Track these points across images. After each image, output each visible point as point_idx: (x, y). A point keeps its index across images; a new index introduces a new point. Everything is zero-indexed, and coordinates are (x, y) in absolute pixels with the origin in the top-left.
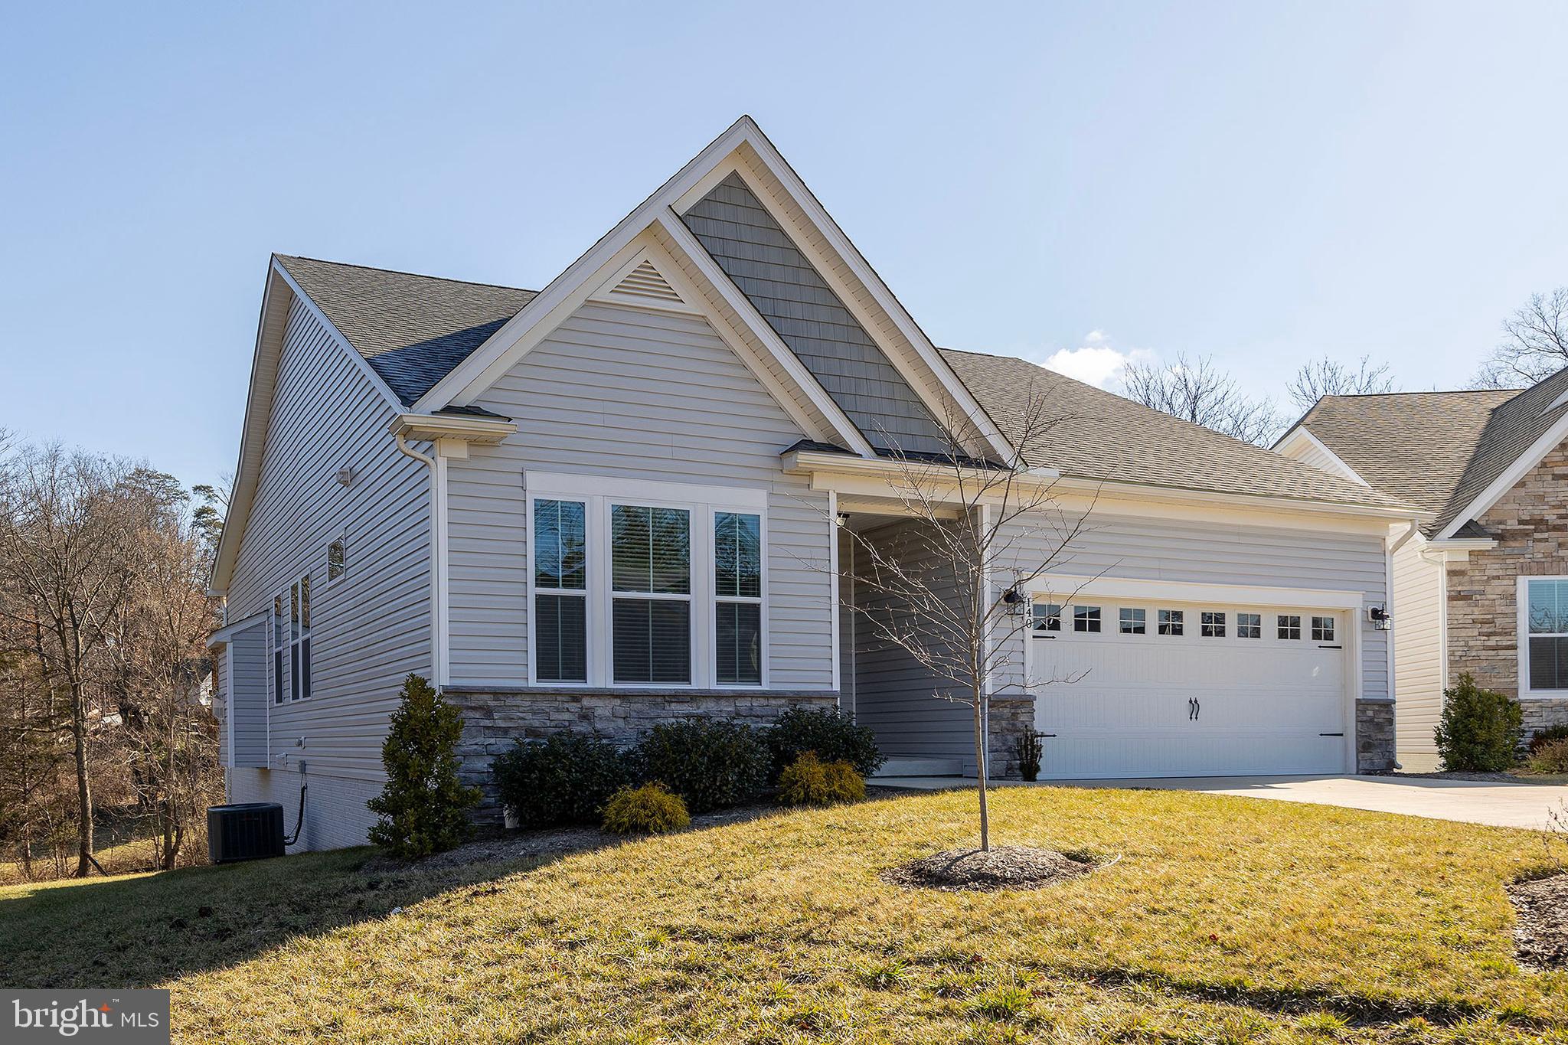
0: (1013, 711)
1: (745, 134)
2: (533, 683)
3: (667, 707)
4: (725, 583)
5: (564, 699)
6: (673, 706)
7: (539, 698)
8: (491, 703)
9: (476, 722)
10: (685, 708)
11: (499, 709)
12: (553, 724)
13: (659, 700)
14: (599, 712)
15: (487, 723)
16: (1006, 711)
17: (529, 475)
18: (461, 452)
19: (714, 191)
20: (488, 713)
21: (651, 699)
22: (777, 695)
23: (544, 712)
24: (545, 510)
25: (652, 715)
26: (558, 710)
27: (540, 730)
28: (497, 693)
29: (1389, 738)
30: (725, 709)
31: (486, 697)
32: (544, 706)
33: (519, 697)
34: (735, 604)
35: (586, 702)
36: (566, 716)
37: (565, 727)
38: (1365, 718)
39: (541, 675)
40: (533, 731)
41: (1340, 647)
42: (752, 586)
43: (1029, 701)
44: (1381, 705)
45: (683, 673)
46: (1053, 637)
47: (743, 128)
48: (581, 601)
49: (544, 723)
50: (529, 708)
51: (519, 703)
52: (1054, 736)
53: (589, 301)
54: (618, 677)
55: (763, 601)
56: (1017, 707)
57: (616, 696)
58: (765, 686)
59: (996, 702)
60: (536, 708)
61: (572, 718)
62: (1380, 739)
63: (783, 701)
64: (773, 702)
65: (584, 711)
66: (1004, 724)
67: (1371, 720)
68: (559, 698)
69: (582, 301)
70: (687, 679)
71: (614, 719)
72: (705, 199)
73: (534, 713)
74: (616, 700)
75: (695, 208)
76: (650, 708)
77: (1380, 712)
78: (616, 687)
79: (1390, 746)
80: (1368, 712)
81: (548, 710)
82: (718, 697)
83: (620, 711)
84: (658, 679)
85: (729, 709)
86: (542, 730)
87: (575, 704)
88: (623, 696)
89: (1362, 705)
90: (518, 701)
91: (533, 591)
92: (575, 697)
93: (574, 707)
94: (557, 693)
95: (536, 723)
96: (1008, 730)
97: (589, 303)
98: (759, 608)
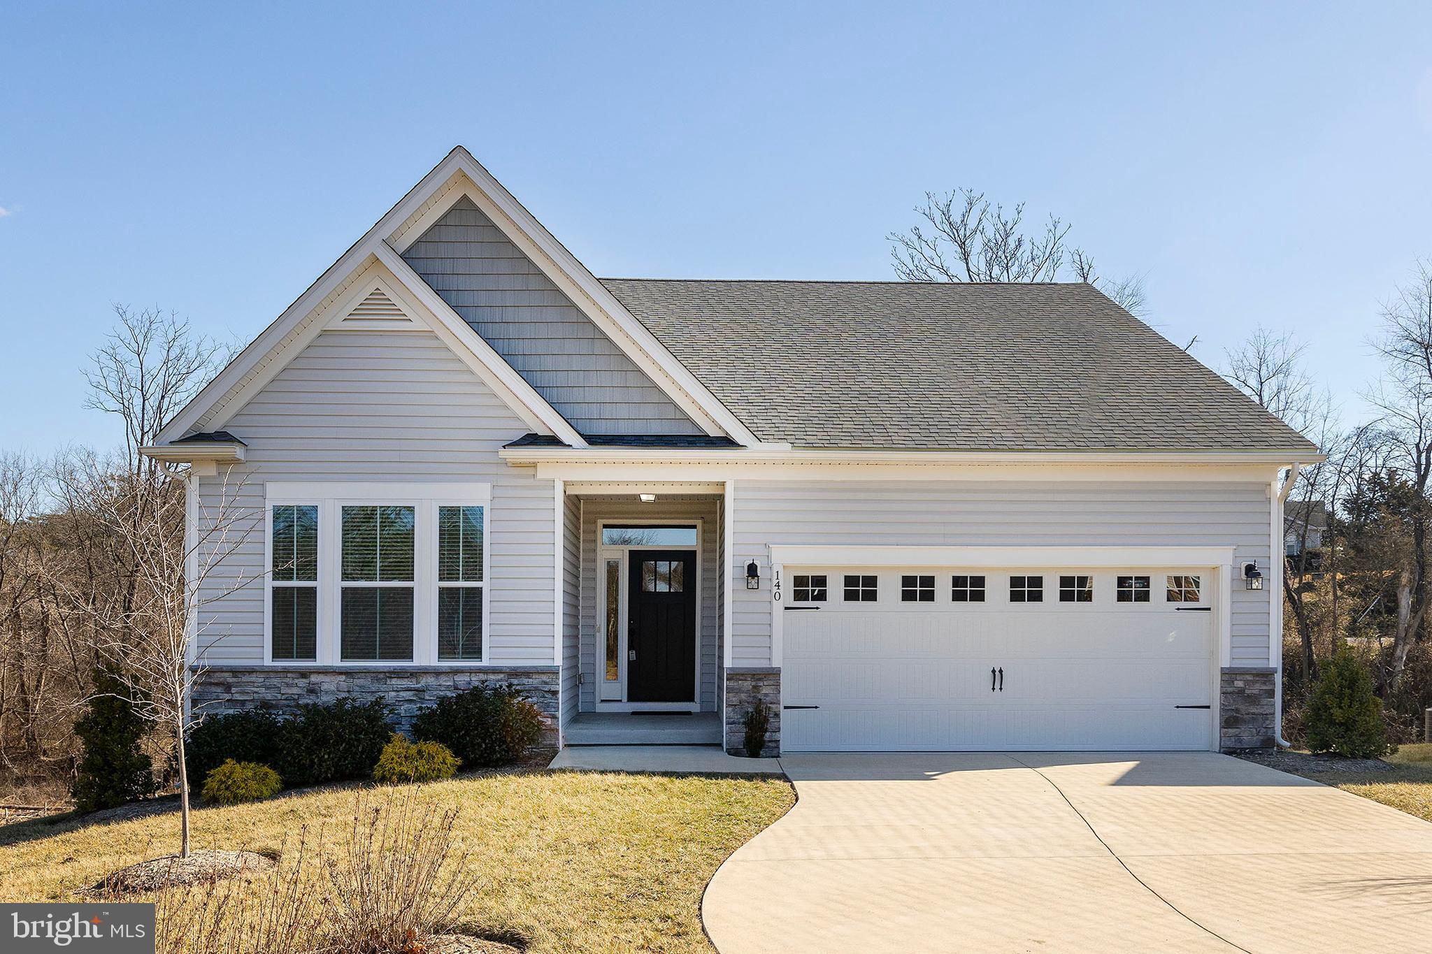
0: (753, 684)
1: (459, 162)
2: (268, 661)
3: (388, 682)
4: (447, 572)
5: (293, 676)
6: (394, 681)
7: (272, 675)
8: (230, 680)
9: (217, 695)
10: (404, 683)
11: (238, 685)
12: (283, 697)
13: (381, 676)
14: (325, 687)
15: (227, 697)
16: (746, 683)
17: (269, 486)
18: (211, 471)
19: (445, 216)
20: (228, 688)
21: (372, 675)
22: (494, 670)
23: (275, 687)
24: (281, 514)
25: (374, 689)
26: (288, 685)
27: (272, 702)
28: (235, 672)
29: (1267, 712)
30: (444, 683)
31: (226, 675)
32: (276, 681)
33: (254, 675)
34: (459, 588)
35: (314, 678)
36: (295, 691)
37: (294, 699)
38: (1230, 690)
39: (276, 655)
40: (266, 704)
41: (1209, 609)
42: (475, 570)
43: (772, 675)
44: (1257, 675)
45: (406, 651)
46: (817, 608)
47: (457, 158)
48: (312, 592)
49: (276, 697)
50: (262, 684)
51: (253, 679)
52: (816, 707)
53: (325, 331)
54: (345, 656)
55: (485, 585)
56: (760, 680)
57: (341, 673)
58: (485, 662)
59: (736, 675)
60: (268, 684)
61: (299, 691)
62: (1253, 714)
63: (502, 676)
64: (492, 677)
65: (311, 686)
66: (743, 696)
67: (1241, 692)
68: (289, 675)
69: (318, 332)
70: (410, 656)
71: (338, 693)
72: (435, 225)
73: (267, 688)
74: (340, 677)
75: (425, 234)
76: (372, 683)
77: (1254, 682)
78: (342, 665)
79: (1268, 722)
80: (1236, 682)
81: (280, 686)
82: (437, 673)
83: (344, 686)
84: (384, 657)
85: (448, 684)
86: (274, 702)
87: (304, 680)
88: (348, 673)
89: (1229, 675)
90: (253, 678)
91: (269, 584)
92: (304, 674)
93: (302, 682)
94: (286, 671)
95: (269, 697)
96: (748, 703)
97: (324, 333)
98: (482, 591)
